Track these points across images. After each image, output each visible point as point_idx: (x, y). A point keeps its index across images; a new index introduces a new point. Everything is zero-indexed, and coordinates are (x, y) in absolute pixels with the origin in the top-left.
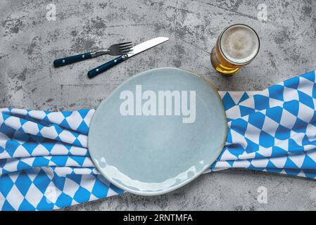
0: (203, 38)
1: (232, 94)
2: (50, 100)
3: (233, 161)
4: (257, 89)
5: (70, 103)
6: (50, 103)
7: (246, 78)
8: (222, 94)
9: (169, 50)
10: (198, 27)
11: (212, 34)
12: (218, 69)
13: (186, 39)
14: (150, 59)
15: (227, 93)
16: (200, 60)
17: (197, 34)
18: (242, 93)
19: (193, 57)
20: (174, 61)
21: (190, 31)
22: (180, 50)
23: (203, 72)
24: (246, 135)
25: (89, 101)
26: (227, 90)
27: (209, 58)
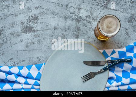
0: (90, 22)
1: (107, 51)
2: (11, 59)
3: (109, 87)
4: (120, 48)
5: (22, 60)
6: (11, 61)
7: (114, 42)
8: (101, 51)
9: (72, 29)
10: (87, 16)
11: (95, 20)
12: (99, 38)
13: (81, 23)
14: (63, 35)
15: (104, 51)
16: (89, 34)
17: (87, 20)
18: (111, 50)
19: (85, 32)
20: (75, 35)
21: (83, 19)
22: (78, 29)
23: (90, 40)
24: (115, 73)
25: (32, 59)
26: (104, 49)
27: (93, 32)
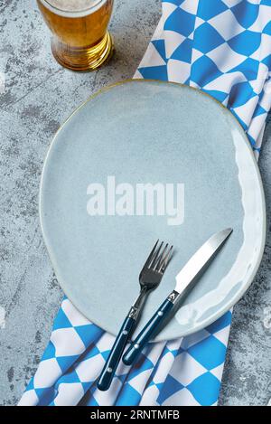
0: (31, 68)
1: (144, 63)
2: (10, 374)
3: (258, 106)
4: (155, 23)
5: (33, 340)
6: (16, 376)
7: (129, 30)
8: (137, 75)
9: (23, 131)
10: (8, 67)
11: (31, 51)
12: (95, 65)
13: (20, 95)
14: (23, 168)
15: (141, 70)
16: (64, 89)
17: (19, 74)
18: (151, 49)
19: (54, 97)
20: (45, 130)
21: (9, 83)
22: (32, 112)
23: (86, 93)
24: (223, 70)
25: (45, 305)
26: (135, 69)
27: (68, 73)
